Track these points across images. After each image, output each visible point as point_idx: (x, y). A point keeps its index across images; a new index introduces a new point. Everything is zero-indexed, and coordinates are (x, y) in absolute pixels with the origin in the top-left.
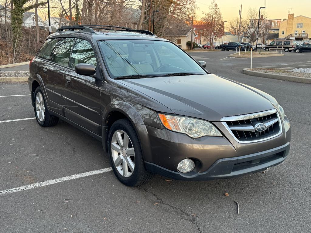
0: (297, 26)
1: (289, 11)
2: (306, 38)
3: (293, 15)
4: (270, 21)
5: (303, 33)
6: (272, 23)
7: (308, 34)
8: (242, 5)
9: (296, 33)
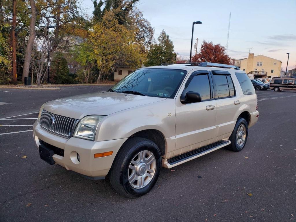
0: (257, 65)
1: (249, 51)
2: (265, 76)
3: (253, 54)
4: (232, 59)
5: (262, 71)
6: (235, 62)
7: (267, 72)
8: (197, 38)
9: (256, 71)
